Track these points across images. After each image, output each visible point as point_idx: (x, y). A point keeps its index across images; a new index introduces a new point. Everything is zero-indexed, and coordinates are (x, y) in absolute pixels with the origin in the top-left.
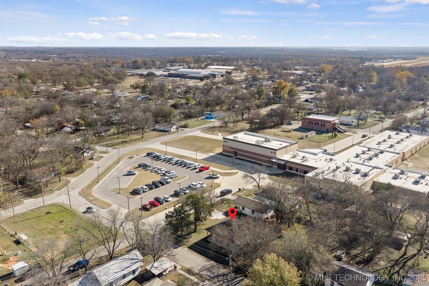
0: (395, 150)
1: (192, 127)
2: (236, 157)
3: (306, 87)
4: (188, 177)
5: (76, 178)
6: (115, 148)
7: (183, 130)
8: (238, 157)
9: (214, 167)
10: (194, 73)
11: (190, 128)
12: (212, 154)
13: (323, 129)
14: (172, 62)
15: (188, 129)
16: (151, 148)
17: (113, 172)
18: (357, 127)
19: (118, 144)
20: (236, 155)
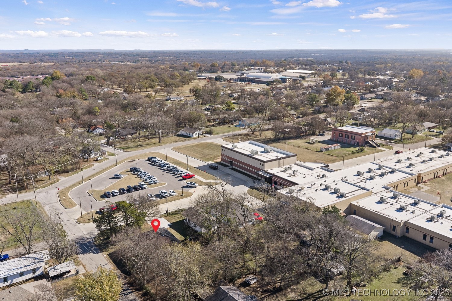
0: (412, 170)
1: (218, 133)
2: (231, 167)
3: (376, 94)
4: (167, 184)
5: (68, 177)
6: (126, 151)
7: (205, 136)
8: (234, 167)
9: (200, 176)
10: (264, 77)
11: (214, 135)
12: (210, 162)
13: (353, 142)
14: (251, 66)
15: (212, 136)
16: (158, 153)
17: (103, 175)
18: (398, 142)
19: (133, 147)
20: (232, 166)
